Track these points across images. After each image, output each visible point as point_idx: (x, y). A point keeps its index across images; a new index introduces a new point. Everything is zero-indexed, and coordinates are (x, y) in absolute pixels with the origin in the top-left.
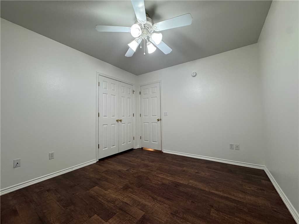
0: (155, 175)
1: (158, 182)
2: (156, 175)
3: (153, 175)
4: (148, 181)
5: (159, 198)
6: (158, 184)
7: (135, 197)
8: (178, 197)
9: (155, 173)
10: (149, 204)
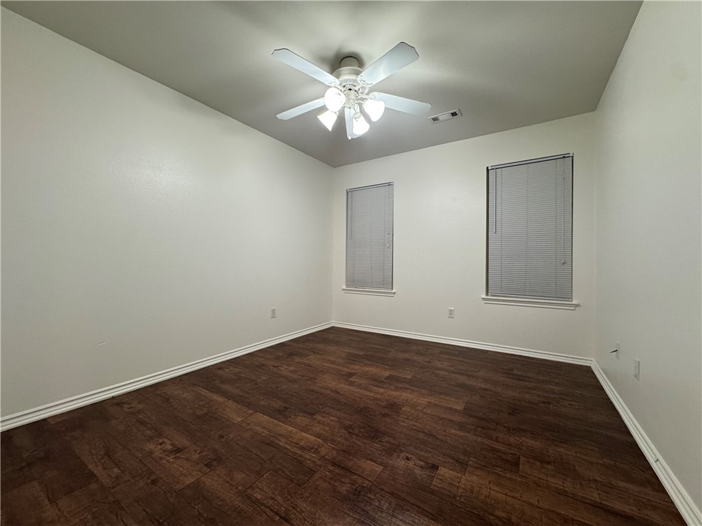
0: (325, 440)
1: (323, 419)
2: (321, 441)
3: (333, 441)
4: (348, 423)
5: (328, 392)
6: (324, 415)
7: (367, 393)
8: (295, 392)
9: (323, 451)
10: (343, 386)
